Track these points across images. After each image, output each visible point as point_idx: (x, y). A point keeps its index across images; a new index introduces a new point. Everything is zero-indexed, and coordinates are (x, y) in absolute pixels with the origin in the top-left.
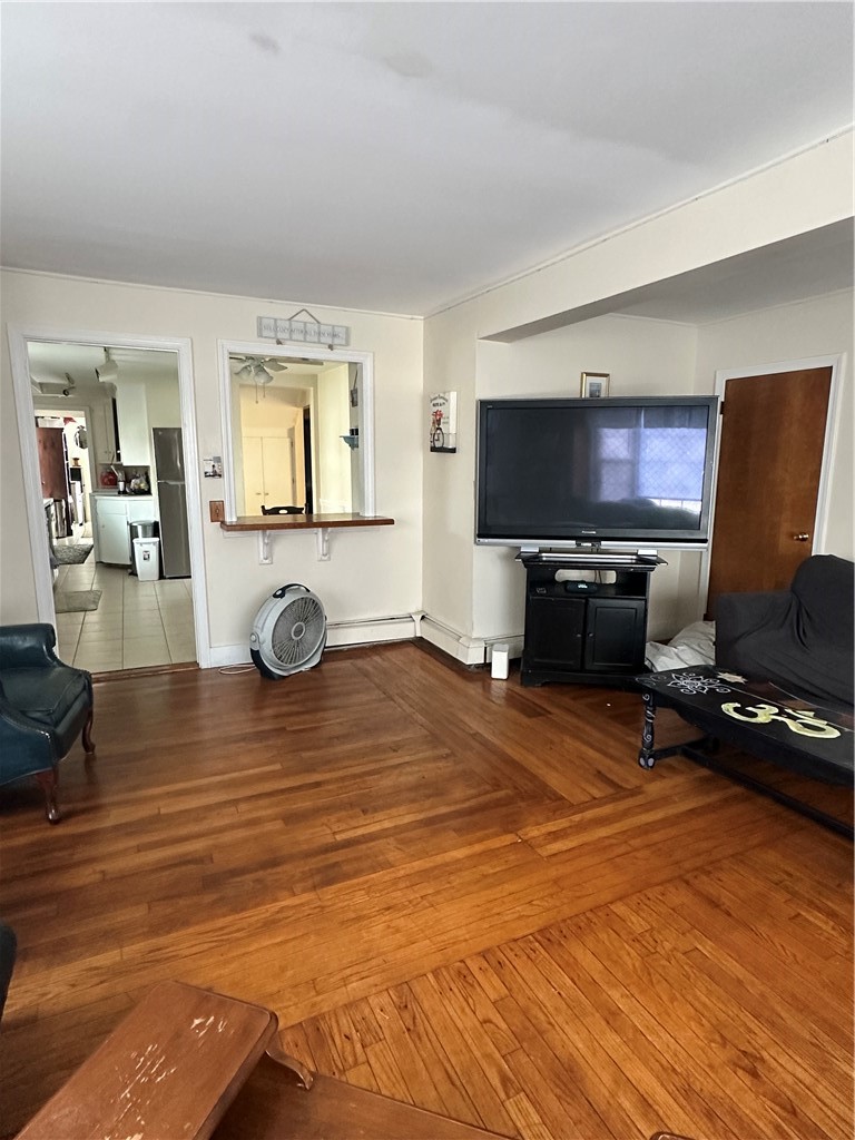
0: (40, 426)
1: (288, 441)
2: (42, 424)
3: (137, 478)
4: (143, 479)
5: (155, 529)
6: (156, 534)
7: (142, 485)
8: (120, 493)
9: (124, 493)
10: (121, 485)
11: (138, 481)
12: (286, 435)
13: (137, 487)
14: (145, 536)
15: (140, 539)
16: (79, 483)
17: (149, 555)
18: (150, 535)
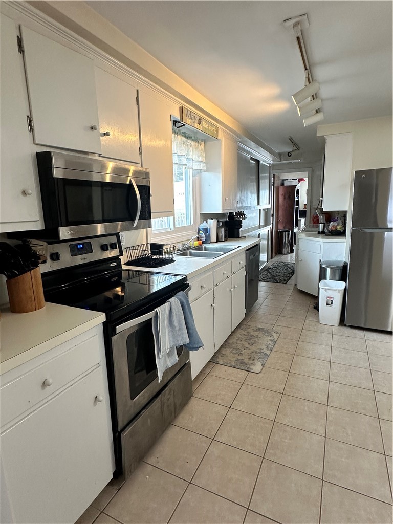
0: (285, 185)
2: (286, 184)
3: (336, 221)
4: (340, 221)
5: (342, 273)
6: (343, 278)
7: (339, 227)
8: (319, 233)
9: (323, 233)
10: (321, 226)
11: (336, 223)
13: (334, 229)
14: (333, 279)
15: (328, 281)
16: (304, 219)
17: (332, 301)
18: (337, 278)
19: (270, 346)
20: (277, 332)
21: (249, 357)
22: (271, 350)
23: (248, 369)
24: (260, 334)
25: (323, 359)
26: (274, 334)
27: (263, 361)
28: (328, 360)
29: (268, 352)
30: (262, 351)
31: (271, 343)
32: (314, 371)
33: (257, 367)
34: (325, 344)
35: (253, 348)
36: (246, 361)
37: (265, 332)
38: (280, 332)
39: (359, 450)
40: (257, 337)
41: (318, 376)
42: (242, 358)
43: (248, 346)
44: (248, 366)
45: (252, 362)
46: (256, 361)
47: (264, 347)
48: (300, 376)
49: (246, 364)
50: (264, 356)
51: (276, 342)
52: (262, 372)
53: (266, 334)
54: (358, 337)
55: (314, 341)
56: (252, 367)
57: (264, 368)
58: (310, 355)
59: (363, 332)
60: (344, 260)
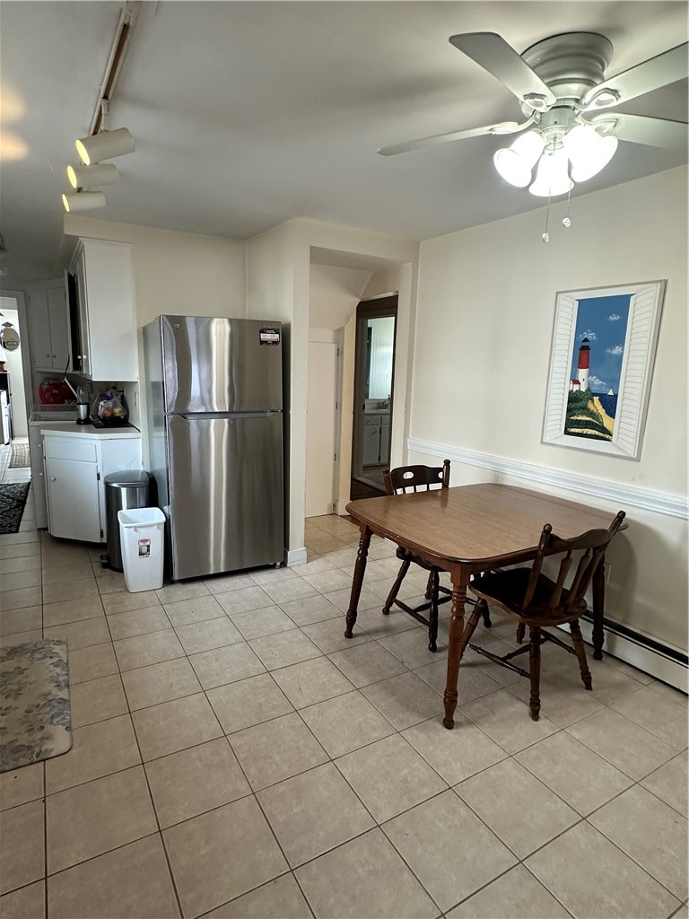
1: (332, 349)
3: (109, 399)
6: (152, 501)
7: (117, 411)
9: (87, 422)
10: (83, 408)
11: (110, 404)
12: (330, 339)
13: (109, 414)
14: (132, 506)
15: (127, 511)
16: (5, 392)
17: (148, 546)
18: (143, 503)
19: (61, 679)
20: (59, 643)
21: (26, 727)
22: (68, 686)
23: (37, 756)
24: (24, 662)
25: (173, 656)
26: (57, 649)
27: (63, 719)
28: (181, 653)
29: (63, 694)
30: (50, 697)
31: (58, 670)
32: (172, 685)
33: (60, 740)
34: (161, 628)
35: (24, 702)
36: (24, 740)
37: (33, 652)
38: (64, 638)
39: (303, 777)
40: (20, 671)
41: (182, 693)
42: (10, 738)
43: (10, 702)
44: (37, 750)
45: (39, 735)
46: (49, 728)
47: (51, 687)
48: (153, 709)
49: (29, 747)
50: (61, 706)
51: (67, 664)
52: (76, 745)
53: (38, 655)
54: (201, 595)
55: (139, 631)
56: (48, 746)
57: (75, 733)
58: (149, 661)
59: (201, 583)
60: (142, 469)
